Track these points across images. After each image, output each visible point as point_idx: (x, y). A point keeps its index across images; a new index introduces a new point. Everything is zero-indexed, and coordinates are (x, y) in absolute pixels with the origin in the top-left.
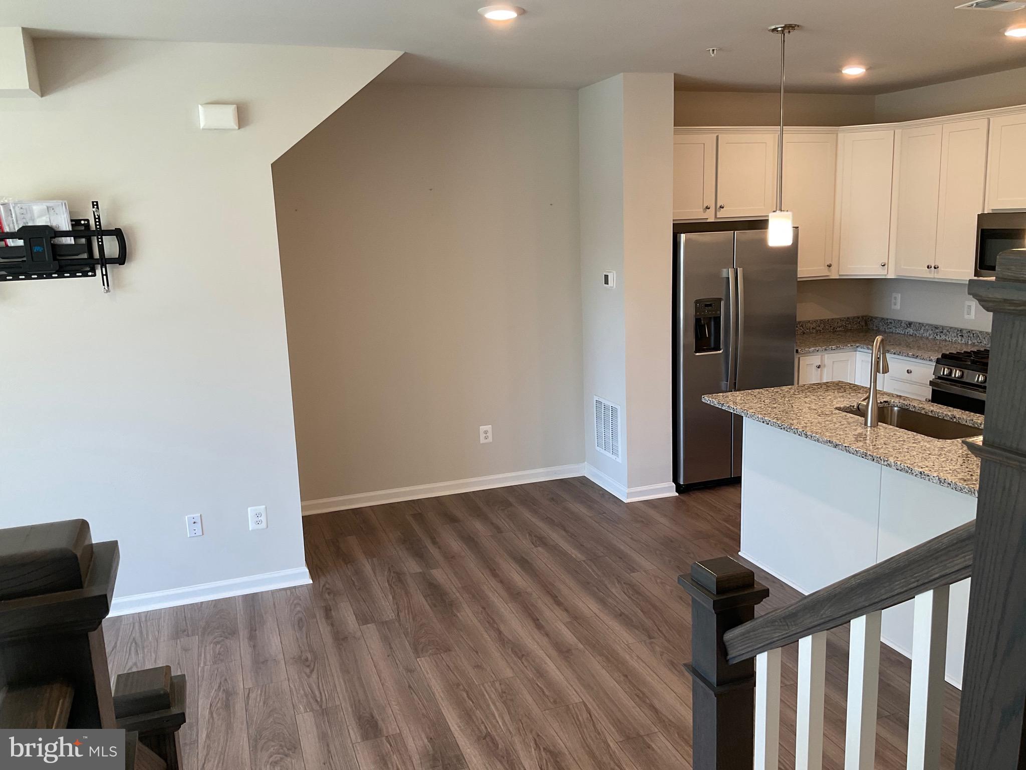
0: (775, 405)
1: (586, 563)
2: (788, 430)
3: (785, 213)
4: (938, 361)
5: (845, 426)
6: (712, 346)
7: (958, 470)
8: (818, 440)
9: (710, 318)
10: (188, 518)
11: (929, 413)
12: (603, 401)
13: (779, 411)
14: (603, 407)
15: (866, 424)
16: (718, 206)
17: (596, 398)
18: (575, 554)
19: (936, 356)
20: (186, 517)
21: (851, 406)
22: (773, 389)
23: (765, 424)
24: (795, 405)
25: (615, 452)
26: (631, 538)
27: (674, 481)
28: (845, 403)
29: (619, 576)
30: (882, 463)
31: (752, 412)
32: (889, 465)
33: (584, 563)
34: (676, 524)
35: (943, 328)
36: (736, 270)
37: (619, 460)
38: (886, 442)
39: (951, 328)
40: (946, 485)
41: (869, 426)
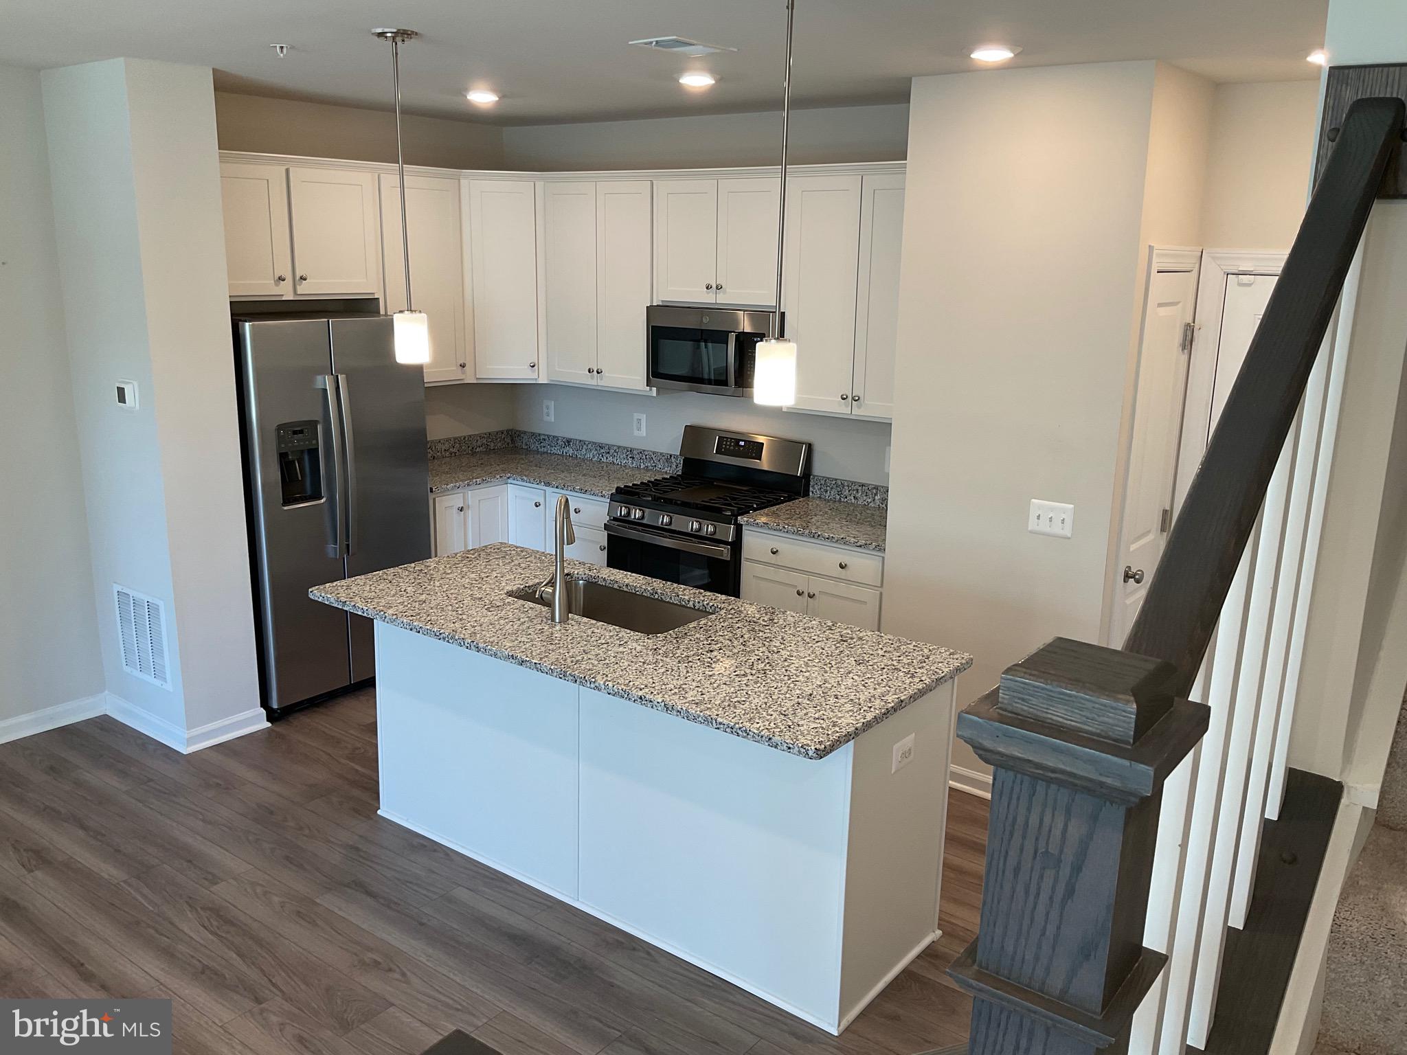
0: (423, 597)
1: (130, 885)
2: (450, 641)
4: (613, 498)
5: (526, 625)
6: (309, 492)
7: (684, 686)
8: (495, 655)
9: (302, 452)
11: (624, 587)
12: (131, 593)
13: (432, 609)
14: (132, 602)
15: (553, 619)
16: (298, 278)
17: (117, 588)
18: (108, 871)
19: (609, 490)
21: (526, 587)
22: (413, 565)
23: (414, 633)
24: (452, 594)
25: (159, 674)
26: (203, 821)
27: (262, 706)
28: (517, 582)
29: (190, 898)
30: (588, 685)
31: (393, 615)
32: (598, 688)
33: (124, 886)
34: (274, 779)
35: (610, 447)
36: (335, 377)
37: (169, 687)
38: (586, 648)
39: (619, 447)
40: (675, 713)
41: (557, 621)
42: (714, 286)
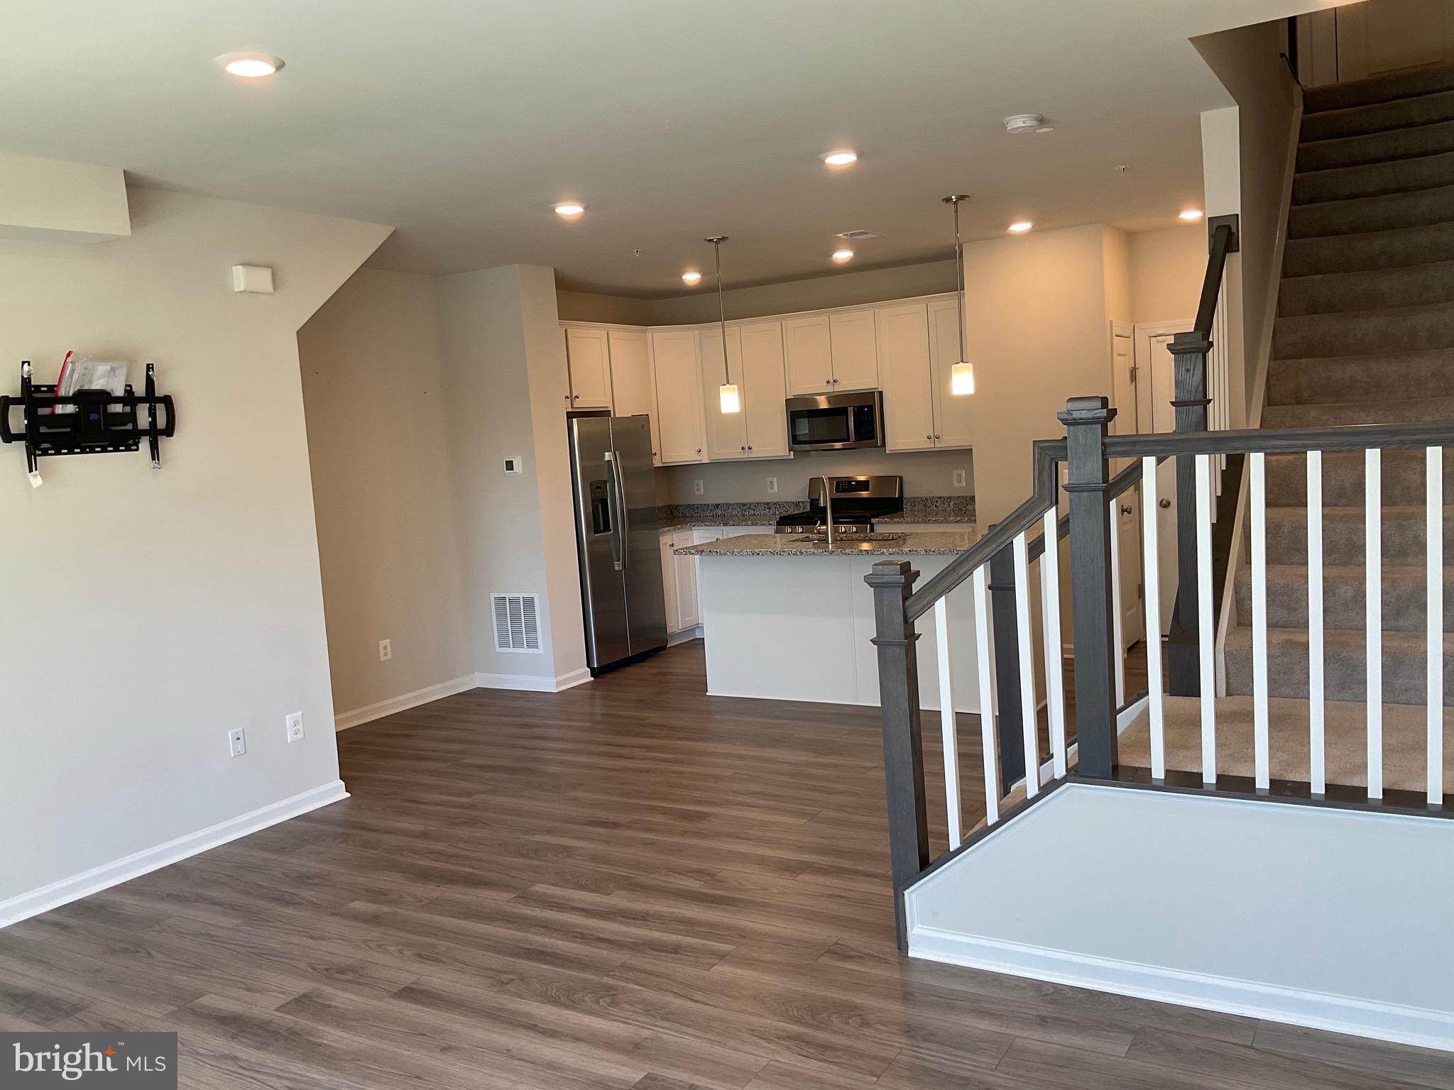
3: (733, 386)
4: (778, 524)
6: (602, 527)
9: (600, 500)
10: (232, 734)
12: (508, 596)
14: (508, 601)
17: (493, 596)
20: (230, 733)
25: (532, 645)
27: (588, 666)
35: (750, 504)
36: (614, 454)
37: (541, 652)
39: (758, 503)
41: (830, 542)
42: (832, 381)
